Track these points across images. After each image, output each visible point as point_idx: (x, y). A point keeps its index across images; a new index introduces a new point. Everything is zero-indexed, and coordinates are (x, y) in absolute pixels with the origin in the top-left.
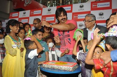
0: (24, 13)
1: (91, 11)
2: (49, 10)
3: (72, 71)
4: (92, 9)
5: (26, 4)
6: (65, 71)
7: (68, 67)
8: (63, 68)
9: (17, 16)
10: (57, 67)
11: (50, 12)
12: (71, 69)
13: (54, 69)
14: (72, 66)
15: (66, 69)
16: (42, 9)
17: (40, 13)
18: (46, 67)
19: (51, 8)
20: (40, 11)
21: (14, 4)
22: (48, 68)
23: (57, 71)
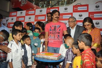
0: (21, 13)
1: (73, 13)
2: (41, 11)
3: (57, 60)
4: (74, 11)
5: (22, 4)
6: (52, 60)
7: (54, 57)
8: (51, 57)
9: (16, 15)
10: (46, 57)
11: (41, 12)
12: (56, 58)
13: (44, 58)
14: (57, 57)
15: (52, 59)
16: (35, 10)
17: (34, 13)
18: (38, 57)
19: (42, 9)
20: (34, 11)
21: (12, 4)
22: (40, 58)
23: (46, 60)
